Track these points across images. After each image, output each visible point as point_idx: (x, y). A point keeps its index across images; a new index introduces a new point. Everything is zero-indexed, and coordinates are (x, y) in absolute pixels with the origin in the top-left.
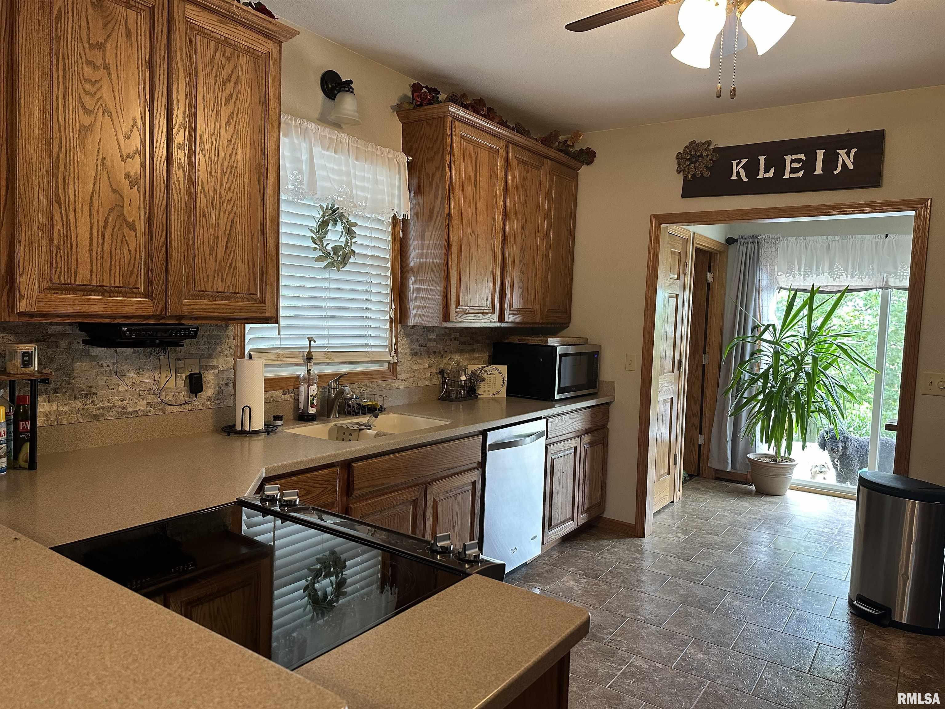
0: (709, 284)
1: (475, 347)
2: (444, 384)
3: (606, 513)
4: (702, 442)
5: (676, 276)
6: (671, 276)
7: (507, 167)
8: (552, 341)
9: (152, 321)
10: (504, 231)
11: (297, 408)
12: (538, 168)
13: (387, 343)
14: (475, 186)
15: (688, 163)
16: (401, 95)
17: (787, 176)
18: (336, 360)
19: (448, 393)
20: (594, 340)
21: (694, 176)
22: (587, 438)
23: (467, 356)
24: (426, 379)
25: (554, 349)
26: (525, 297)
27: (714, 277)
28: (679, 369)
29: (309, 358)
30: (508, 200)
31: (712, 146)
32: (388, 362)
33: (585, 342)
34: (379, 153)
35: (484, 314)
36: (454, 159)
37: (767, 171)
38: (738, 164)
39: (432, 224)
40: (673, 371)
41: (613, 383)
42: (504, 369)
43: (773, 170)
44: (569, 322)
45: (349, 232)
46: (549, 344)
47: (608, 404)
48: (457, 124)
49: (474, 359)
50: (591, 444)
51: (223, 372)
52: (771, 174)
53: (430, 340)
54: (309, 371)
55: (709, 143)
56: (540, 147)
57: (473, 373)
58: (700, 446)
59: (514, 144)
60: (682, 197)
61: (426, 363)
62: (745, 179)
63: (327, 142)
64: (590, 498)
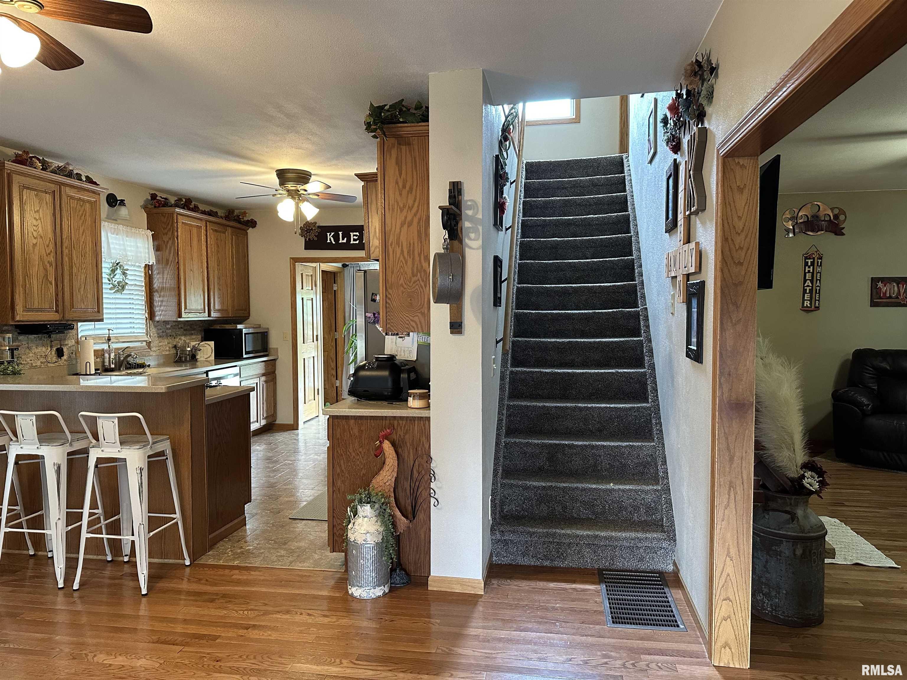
0: (335, 291)
1: (192, 332)
2: (177, 354)
3: (277, 420)
4: (338, 385)
5: (310, 288)
6: (307, 288)
7: (207, 234)
8: (239, 327)
9: (57, 322)
10: (207, 268)
11: (103, 365)
12: (224, 233)
13: (145, 331)
14: (191, 246)
15: (306, 232)
16: (145, 199)
17: (352, 242)
18: (121, 340)
19: (180, 358)
20: (264, 325)
21: (309, 239)
22: (263, 379)
23: (188, 337)
24: (166, 351)
25: (241, 330)
26: (222, 303)
27: (338, 286)
28: (317, 340)
29: (109, 339)
30: (209, 251)
31: (317, 225)
32: (146, 341)
33: (259, 326)
34: (137, 232)
35: (200, 313)
36: (179, 234)
37: (343, 239)
38: (330, 235)
39: (168, 267)
40: (313, 342)
41: (277, 349)
42: (212, 343)
43: (346, 239)
44: (249, 316)
45: (124, 274)
46: (238, 328)
47: (275, 360)
48: (179, 217)
49: (193, 339)
50: (266, 382)
51: (70, 347)
52: (345, 241)
53: (167, 329)
54: (109, 346)
55: (316, 223)
56: (224, 222)
57: (194, 346)
58: (337, 387)
59: (210, 222)
60: (305, 249)
61: (166, 342)
62: (334, 243)
63: (113, 230)
64: (267, 411)
